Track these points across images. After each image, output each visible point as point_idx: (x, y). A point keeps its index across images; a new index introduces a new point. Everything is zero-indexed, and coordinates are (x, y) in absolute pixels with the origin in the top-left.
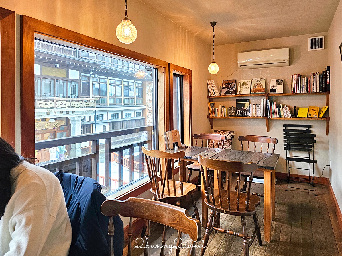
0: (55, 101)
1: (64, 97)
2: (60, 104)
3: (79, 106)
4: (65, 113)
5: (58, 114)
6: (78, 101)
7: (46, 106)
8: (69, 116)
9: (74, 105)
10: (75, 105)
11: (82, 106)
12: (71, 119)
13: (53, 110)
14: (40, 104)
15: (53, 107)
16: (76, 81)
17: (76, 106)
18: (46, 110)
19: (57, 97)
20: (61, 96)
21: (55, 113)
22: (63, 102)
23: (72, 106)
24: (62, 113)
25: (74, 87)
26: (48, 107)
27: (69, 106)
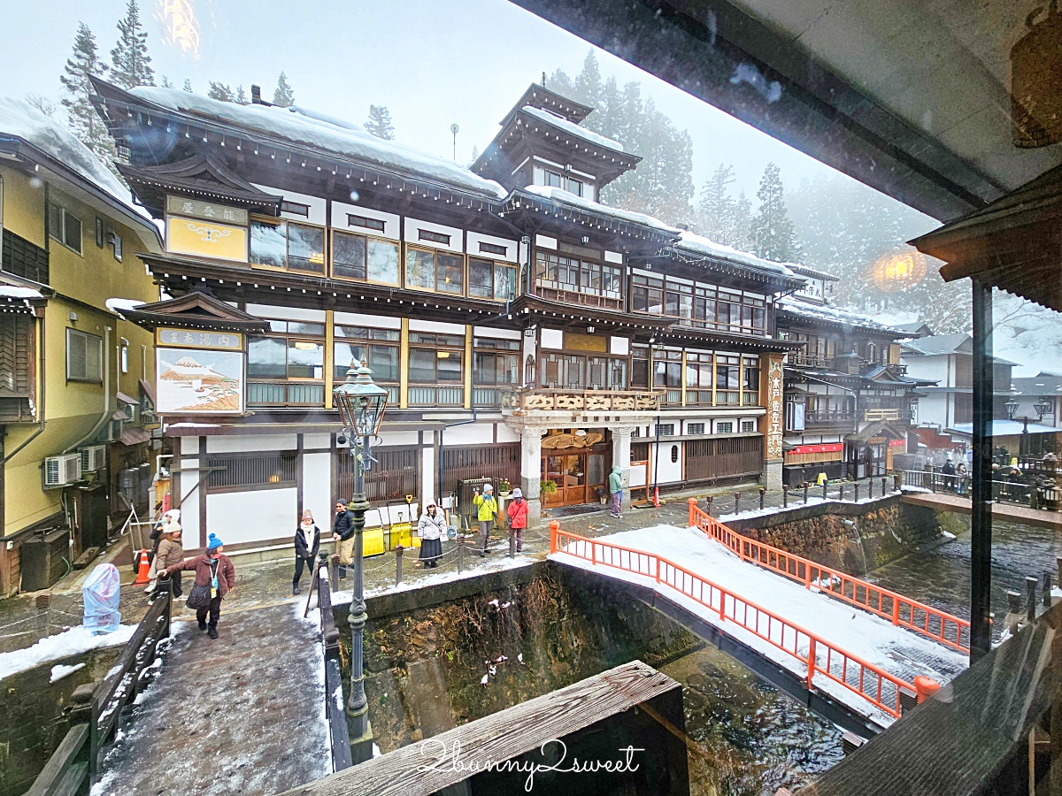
0: (585, 396)
1: (600, 389)
3: (627, 406)
4: (602, 420)
5: (590, 421)
6: (627, 397)
7: (571, 406)
8: (609, 426)
9: (618, 405)
10: (620, 406)
11: (632, 407)
12: (613, 431)
13: (583, 413)
14: (562, 402)
15: (583, 409)
16: (622, 358)
18: (570, 414)
19: (589, 388)
20: (596, 387)
21: (585, 419)
22: (599, 398)
24: (596, 419)
25: (620, 370)
26: (574, 407)
27: (609, 406)
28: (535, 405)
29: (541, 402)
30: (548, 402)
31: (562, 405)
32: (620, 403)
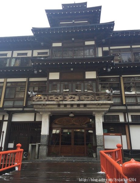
0: (64, 95)
2: (70, 98)
3: (90, 99)
4: (75, 106)
6: (88, 95)
7: (56, 100)
9: (83, 99)
11: (93, 99)
14: (51, 98)
15: (63, 100)
16: (92, 80)
17: (87, 99)
22: (72, 96)
23: (81, 99)
26: (58, 100)
27: (78, 99)
28: (38, 100)
29: (41, 98)
30: (44, 98)
31: (52, 99)
32: (85, 98)
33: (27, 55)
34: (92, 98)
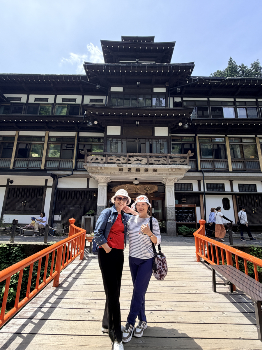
0: (128, 156)
3: (161, 162)
6: (160, 157)
7: (118, 162)
9: (153, 162)
14: (111, 159)
15: (125, 163)
16: (163, 138)
18: (116, 166)
21: (130, 170)
22: (138, 158)
23: (150, 162)
24: (138, 170)
26: (120, 162)
27: (146, 162)
28: (93, 161)
29: (97, 159)
30: (102, 160)
31: (112, 161)
32: (155, 161)
33: (75, 102)
34: (164, 161)
